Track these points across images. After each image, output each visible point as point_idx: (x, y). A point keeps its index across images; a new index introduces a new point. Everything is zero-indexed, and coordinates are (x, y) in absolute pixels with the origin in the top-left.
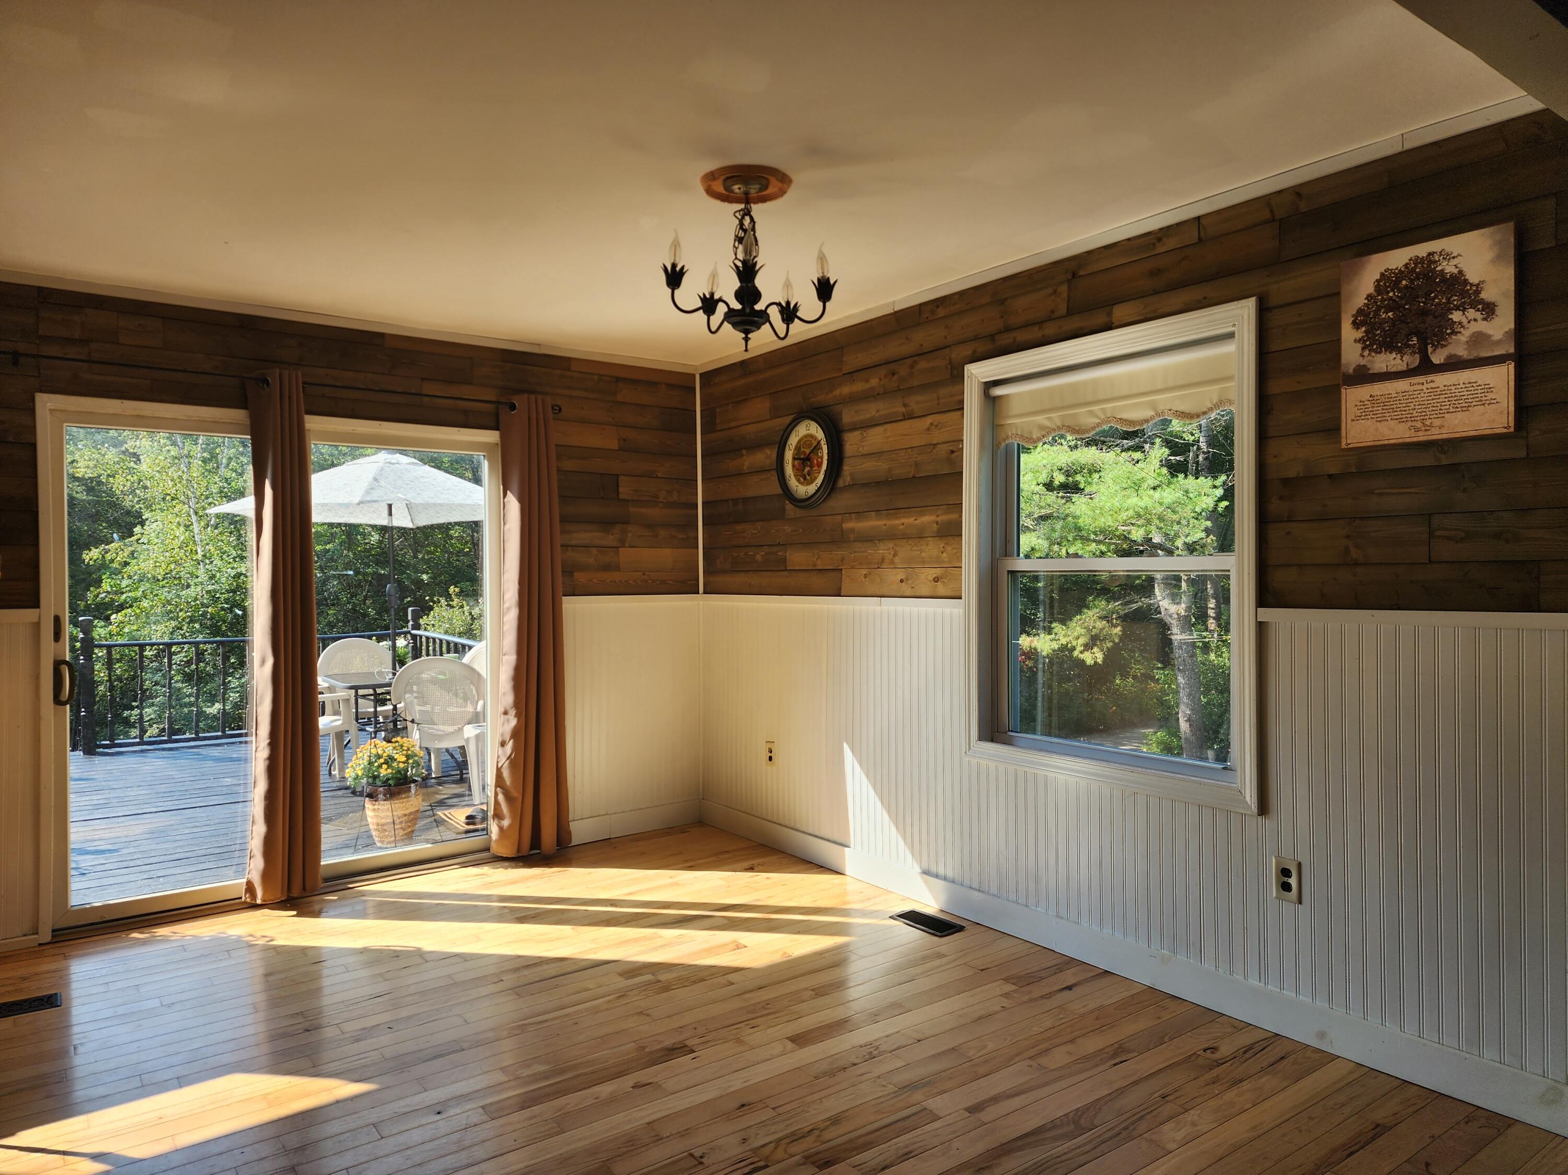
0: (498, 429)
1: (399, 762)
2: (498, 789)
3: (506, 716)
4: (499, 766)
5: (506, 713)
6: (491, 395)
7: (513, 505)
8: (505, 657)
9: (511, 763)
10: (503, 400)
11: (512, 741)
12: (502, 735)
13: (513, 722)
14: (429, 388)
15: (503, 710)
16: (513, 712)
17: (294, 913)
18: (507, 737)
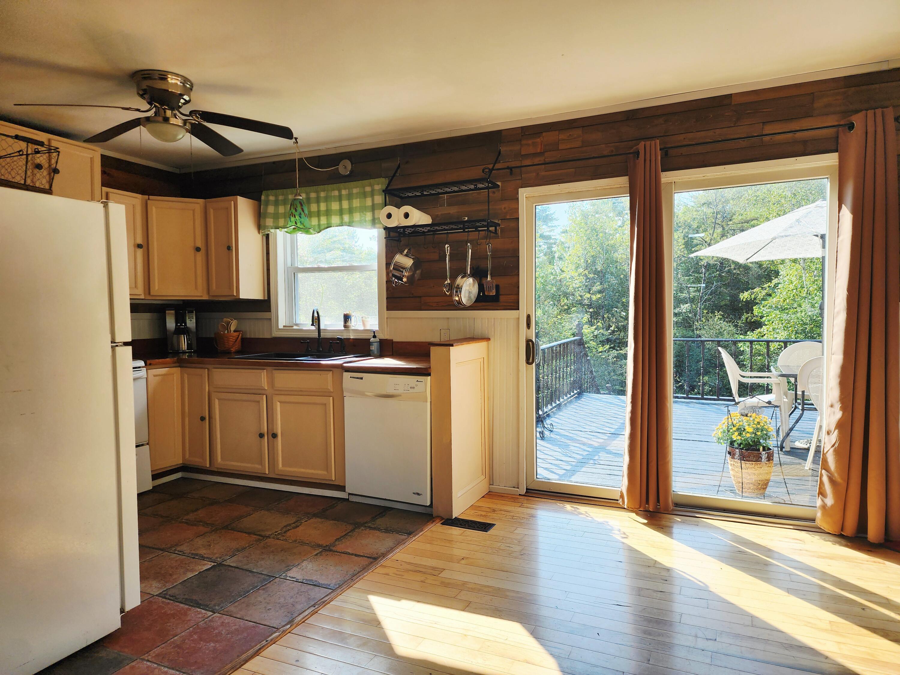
0: (836, 151)
1: (748, 432)
2: (823, 471)
3: (833, 409)
4: (825, 452)
5: (832, 406)
6: (831, 121)
7: (847, 216)
8: (833, 357)
9: (835, 451)
10: (842, 123)
11: (837, 431)
12: (828, 426)
13: (839, 414)
14: (769, 129)
15: (830, 403)
16: (838, 406)
17: (646, 521)
18: (833, 426)
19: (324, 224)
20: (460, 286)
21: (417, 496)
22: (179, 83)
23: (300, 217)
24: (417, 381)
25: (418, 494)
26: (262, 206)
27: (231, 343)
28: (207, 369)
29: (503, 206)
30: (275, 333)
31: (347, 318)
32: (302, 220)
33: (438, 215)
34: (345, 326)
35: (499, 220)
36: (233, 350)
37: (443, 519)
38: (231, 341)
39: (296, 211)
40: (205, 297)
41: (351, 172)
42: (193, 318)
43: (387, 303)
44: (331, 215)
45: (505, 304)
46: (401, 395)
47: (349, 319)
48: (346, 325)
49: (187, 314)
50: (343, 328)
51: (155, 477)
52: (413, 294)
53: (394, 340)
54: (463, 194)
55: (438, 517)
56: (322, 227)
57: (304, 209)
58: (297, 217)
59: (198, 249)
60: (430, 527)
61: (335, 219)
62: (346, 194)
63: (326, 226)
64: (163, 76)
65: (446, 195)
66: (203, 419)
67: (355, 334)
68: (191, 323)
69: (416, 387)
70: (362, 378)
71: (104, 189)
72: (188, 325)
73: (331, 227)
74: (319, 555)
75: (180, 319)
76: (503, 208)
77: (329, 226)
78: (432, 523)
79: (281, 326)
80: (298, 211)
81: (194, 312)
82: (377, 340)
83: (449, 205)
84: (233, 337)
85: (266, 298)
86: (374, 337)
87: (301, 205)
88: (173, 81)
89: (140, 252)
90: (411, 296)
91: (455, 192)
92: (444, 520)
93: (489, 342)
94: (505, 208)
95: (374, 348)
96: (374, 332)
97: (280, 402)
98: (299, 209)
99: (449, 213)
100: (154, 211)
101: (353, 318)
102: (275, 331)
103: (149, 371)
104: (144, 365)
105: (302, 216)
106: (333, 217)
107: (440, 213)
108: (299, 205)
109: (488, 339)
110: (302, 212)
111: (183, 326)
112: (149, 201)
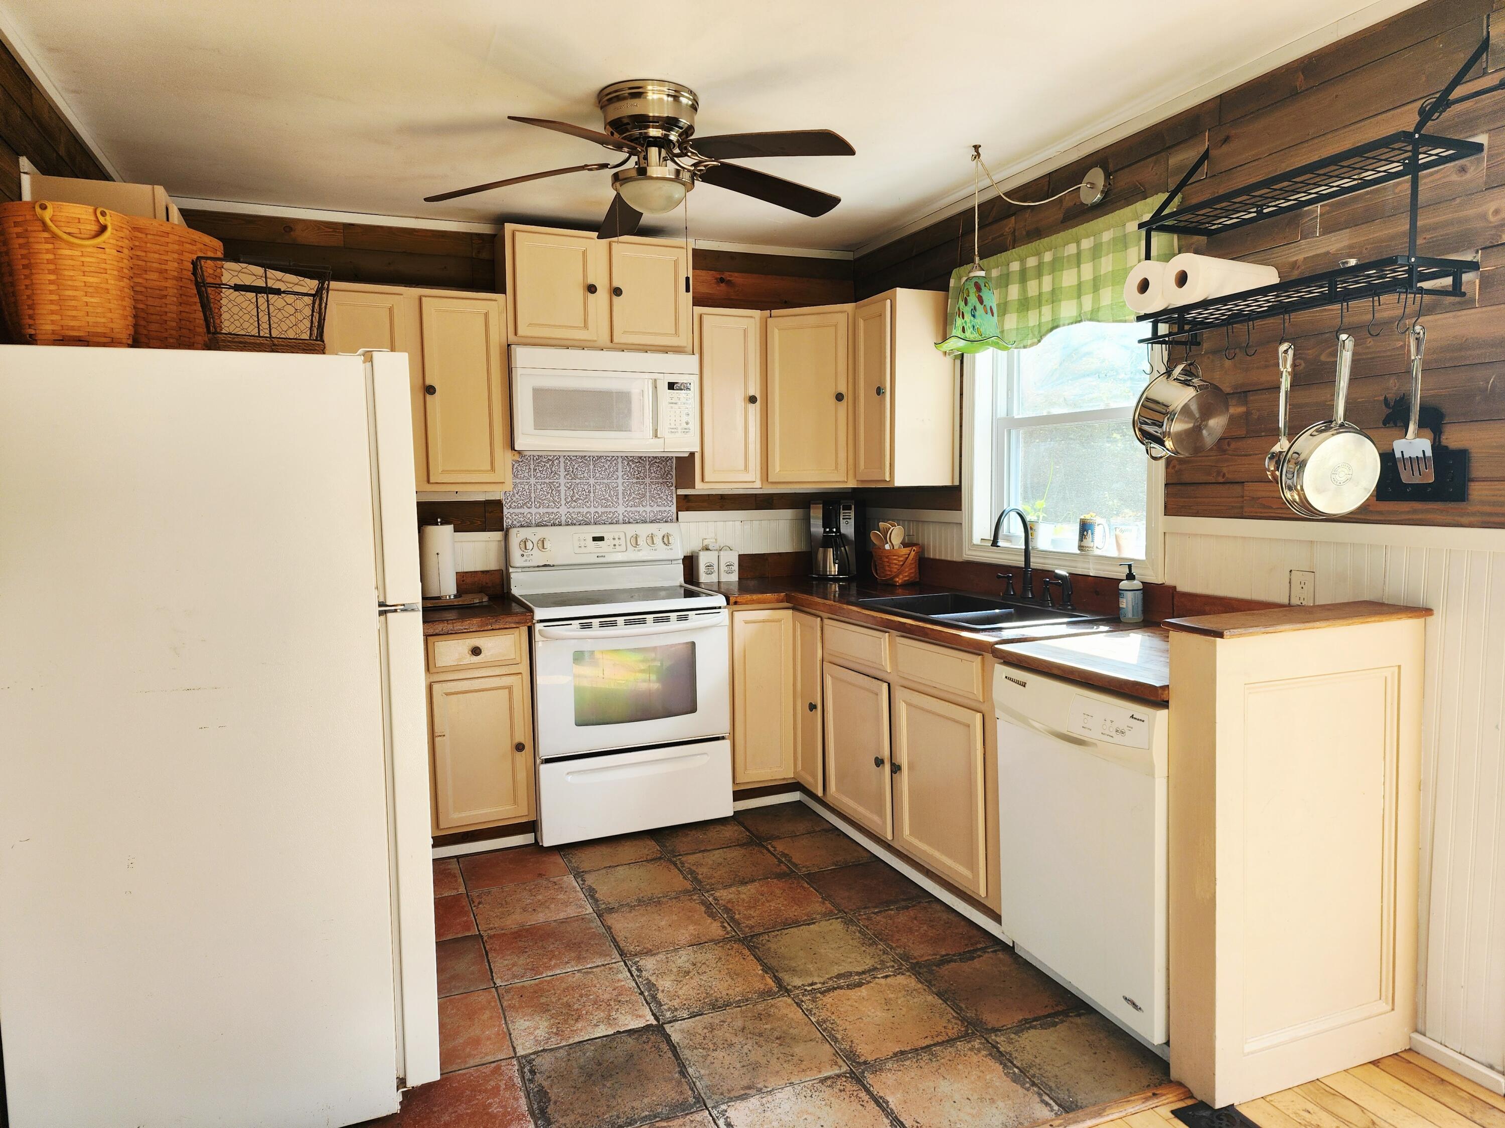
19: (1048, 322)
20: (1302, 458)
21: (1131, 1007)
22: (665, 98)
23: (974, 316)
24: (1132, 717)
25: (1134, 1005)
26: (949, 300)
27: (895, 568)
28: (819, 619)
29: (1491, 207)
30: (968, 553)
31: (1085, 528)
32: (978, 321)
33: (1296, 262)
34: (1081, 548)
35: (1477, 252)
36: (899, 580)
37: (1191, 1096)
38: (896, 564)
39: (966, 304)
40: (852, 484)
41: (1106, 193)
42: (850, 519)
43: (1167, 495)
44: (1060, 301)
45: (1487, 509)
46: (1095, 745)
47: (1090, 532)
48: (1084, 544)
49: (842, 511)
50: (1078, 552)
51: (739, 795)
52: (1224, 476)
53: (1179, 589)
54: (1367, 193)
55: (1180, 1084)
56: (1044, 329)
57: (984, 298)
58: (968, 317)
59: (839, 397)
60: (1137, 1109)
61: (1068, 309)
62: (1090, 248)
63: (1050, 326)
64: (636, 91)
65: (1319, 205)
66: (812, 707)
67: (1098, 567)
68: (848, 528)
69: (1127, 733)
70: (1024, 685)
71: (699, 310)
72: (843, 531)
73: (1057, 327)
74: (829, 1082)
75: (830, 520)
76: (1490, 212)
77: (1055, 324)
78: (1147, 1099)
79: (976, 540)
80: (970, 304)
81: (853, 507)
82: (1137, 584)
83: (1329, 228)
84: (899, 556)
85: (957, 483)
86: (1130, 577)
87: (978, 288)
88: (656, 96)
89: (754, 410)
90: (1221, 480)
91: (1344, 191)
92: (1190, 1102)
93: (1429, 619)
94: (1496, 212)
95: (1129, 603)
96: (1130, 566)
97: (909, 704)
98: (973, 299)
99: (1328, 253)
100: (776, 336)
101: (1098, 531)
102: (967, 549)
103: (736, 614)
104: (725, 604)
105: (977, 314)
106: (1063, 303)
107: (1301, 257)
108: (973, 290)
109: (1427, 611)
110: (978, 306)
111: (834, 532)
112: (769, 320)
